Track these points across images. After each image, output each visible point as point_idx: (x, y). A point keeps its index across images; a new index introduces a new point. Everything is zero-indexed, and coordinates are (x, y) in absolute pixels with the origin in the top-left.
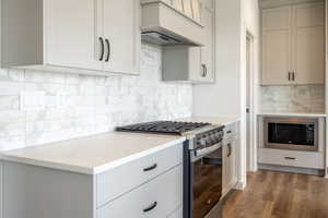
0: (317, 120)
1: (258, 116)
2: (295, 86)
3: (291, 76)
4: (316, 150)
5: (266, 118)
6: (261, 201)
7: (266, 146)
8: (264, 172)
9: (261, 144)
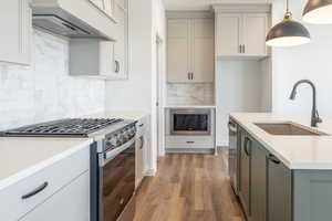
0: (209, 110)
1: (166, 109)
2: (194, 84)
3: (191, 76)
4: (209, 134)
5: (171, 110)
6: (170, 185)
7: (172, 134)
8: (170, 155)
9: (168, 132)
